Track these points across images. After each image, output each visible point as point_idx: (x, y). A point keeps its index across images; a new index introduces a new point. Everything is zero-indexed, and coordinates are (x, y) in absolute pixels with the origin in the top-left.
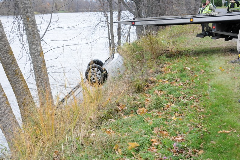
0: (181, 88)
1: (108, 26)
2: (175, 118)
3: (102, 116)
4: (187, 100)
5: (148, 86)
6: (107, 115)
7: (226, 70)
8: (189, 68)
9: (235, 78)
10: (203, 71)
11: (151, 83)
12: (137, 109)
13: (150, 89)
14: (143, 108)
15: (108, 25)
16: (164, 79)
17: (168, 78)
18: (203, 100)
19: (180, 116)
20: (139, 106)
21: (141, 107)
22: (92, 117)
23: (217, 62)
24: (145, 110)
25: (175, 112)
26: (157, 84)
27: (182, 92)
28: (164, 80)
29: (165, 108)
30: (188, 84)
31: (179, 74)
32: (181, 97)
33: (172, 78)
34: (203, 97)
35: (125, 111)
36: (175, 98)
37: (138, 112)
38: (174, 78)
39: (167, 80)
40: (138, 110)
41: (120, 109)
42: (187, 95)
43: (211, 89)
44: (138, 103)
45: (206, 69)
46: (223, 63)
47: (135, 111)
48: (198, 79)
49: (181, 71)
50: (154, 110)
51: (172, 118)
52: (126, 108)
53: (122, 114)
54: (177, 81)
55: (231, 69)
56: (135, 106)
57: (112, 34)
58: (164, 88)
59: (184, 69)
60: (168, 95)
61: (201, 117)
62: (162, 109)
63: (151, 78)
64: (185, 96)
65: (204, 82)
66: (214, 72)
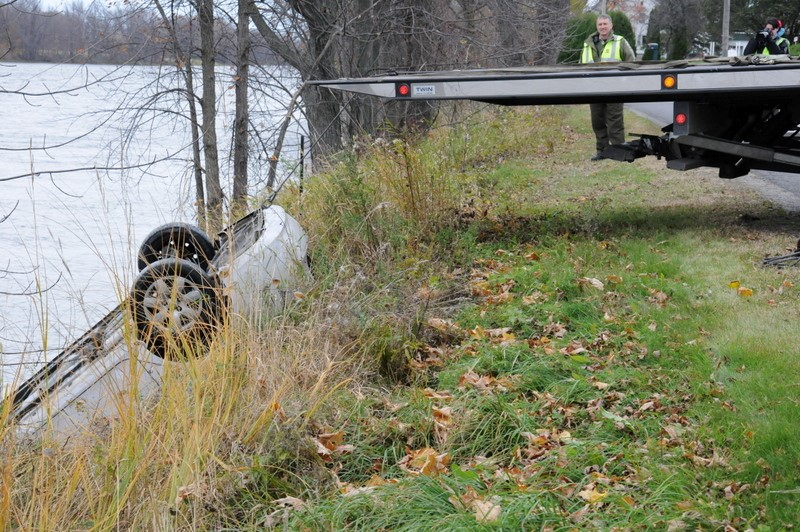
0: (582, 364)
1: (193, 113)
2: (596, 493)
3: (245, 481)
4: (629, 414)
5: (425, 355)
6: (265, 480)
7: (759, 294)
8: (597, 283)
10: (662, 296)
11: (438, 340)
12: (400, 455)
13: (438, 369)
14: (428, 452)
15: (193, 108)
16: (495, 325)
17: (512, 320)
18: (706, 419)
19: (618, 487)
20: (405, 440)
21: (419, 445)
22: (196, 489)
23: (707, 259)
24: (440, 458)
25: (588, 468)
26: (465, 345)
27: (594, 380)
28: (497, 332)
29: (531, 452)
30: (612, 346)
31: (558, 307)
32: (594, 404)
33: (529, 320)
34: (698, 403)
35: (344, 463)
36: (570, 405)
37: (403, 467)
38: (540, 324)
39: (507, 329)
40: (405, 459)
41: (323, 450)
42: (621, 395)
43: (725, 368)
44: (402, 426)
45: (672, 285)
46: (736, 268)
47: (391, 462)
48: (652, 328)
49: (566, 295)
50: (481, 460)
51: (585, 495)
52: (349, 447)
53: (334, 474)
54: (552, 333)
55: (781, 289)
56: (389, 442)
57: (211, 148)
58: (504, 362)
59: (577, 285)
60: (530, 394)
61: (728, 489)
62: (519, 451)
63: (438, 322)
64: (616, 399)
65: (684, 341)
66: (711, 303)
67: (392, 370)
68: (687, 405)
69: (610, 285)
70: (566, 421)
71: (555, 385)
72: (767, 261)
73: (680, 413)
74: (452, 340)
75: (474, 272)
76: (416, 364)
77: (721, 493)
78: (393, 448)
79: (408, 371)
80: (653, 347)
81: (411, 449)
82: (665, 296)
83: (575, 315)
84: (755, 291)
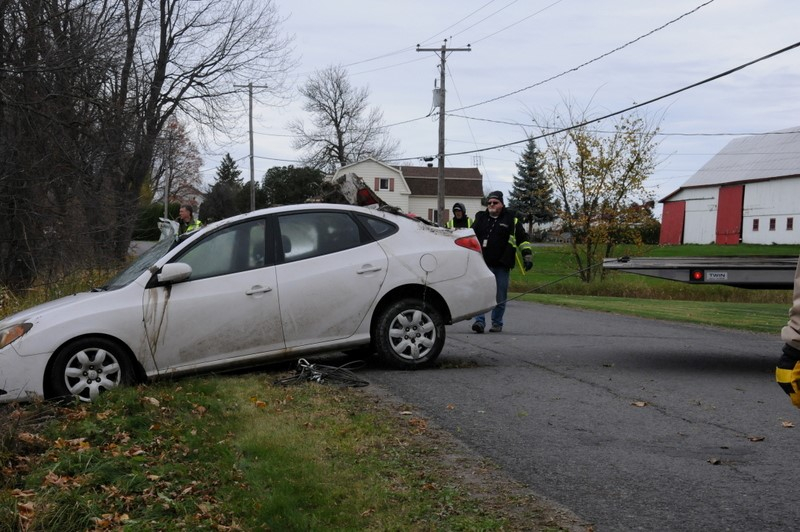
0: (140, 462)
4: (174, 498)
5: (15, 463)
7: (270, 405)
8: (154, 401)
9: (307, 425)
10: (202, 409)
11: (26, 451)
13: (25, 473)
16: (74, 437)
17: (89, 432)
18: (229, 497)
23: (235, 382)
26: (48, 453)
27: (149, 474)
28: (76, 441)
30: (163, 447)
31: (124, 420)
32: (148, 492)
33: (101, 431)
34: (224, 486)
36: (129, 494)
38: (110, 434)
39: (84, 439)
42: (168, 484)
43: (244, 460)
45: (209, 401)
46: (255, 387)
48: (194, 432)
49: (131, 410)
54: (119, 440)
55: (285, 402)
58: (80, 465)
59: (139, 403)
60: (99, 488)
63: (26, 436)
64: (165, 486)
65: (216, 441)
66: (236, 413)
68: (216, 488)
69: (164, 403)
70: (125, 507)
71: (118, 479)
73: (211, 494)
76: (7, 471)
80: (194, 446)
82: (204, 409)
83: (137, 427)
84: (267, 403)
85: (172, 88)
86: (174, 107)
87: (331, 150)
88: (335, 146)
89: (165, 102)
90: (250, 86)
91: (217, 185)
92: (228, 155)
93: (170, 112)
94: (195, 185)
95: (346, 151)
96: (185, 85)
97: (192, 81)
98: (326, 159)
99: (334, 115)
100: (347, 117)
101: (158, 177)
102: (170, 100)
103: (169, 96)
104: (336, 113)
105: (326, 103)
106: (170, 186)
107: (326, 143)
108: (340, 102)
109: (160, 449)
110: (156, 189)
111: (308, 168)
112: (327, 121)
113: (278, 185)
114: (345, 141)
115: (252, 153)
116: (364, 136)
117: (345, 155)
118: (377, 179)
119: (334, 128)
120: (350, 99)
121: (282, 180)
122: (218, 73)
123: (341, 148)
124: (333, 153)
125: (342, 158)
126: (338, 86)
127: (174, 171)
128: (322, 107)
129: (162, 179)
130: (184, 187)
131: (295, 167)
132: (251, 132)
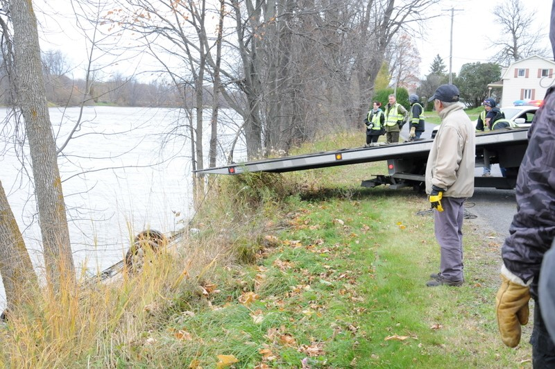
3: (171, 304)
4: (335, 279)
5: (263, 251)
6: (179, 304)
7: (408, 228)
11: (270, 245)
12: (240, 294)
13: (267, 258)
14: (251, 293)
19: (320, 309)
20: (243, 288)
22: (151, 306)
24: (254, 296)
25: (310, 302)
26: (280, 248)
27: (325, 264)
31: (322, 232)
32: (323, 275)
34: (363, 275)
35: (215, 297)
36: (312, 275)
37: (240, 299)
38: (313, 239)
39: (299, 241)
40: (241, 296)
41: (205, 292)
42: (334, 271)
43: (379, 260)
47: (235, 298)
50: (272, 297)
51: (305, 312)
52: (218, 291)
53: (210, 303)
54: (317, 243)
58: (293, 256)
59: (332, 222)
60: (299, 270)
61: (358, 310)
62: (287, 295)
64: (332, 272)
65: (368, 248)
66: (387, 231)
67: (246, 258)
68: (359, 276)
69: (346, 223)
70: (309, 281)
71: (310, 265)
72: (419, 213)
73: (352, 280)
74: (275, 245)
75: (297, 214)
76: (258, 256)
77: (356, 312)
78: (237, 292)
79: (254, 259)
80: (354, 250)
81: (244, 292)
82: (368, 228)
83: (328, 236)
84: (407, 226)
85: (398, 15)
86: (398, 28)
87: (508, 50)
88: (511, 47)
89: (392, 25)
90: (453, 10)
91: (430, 75)
92: (438, 55)
93: (396, 31)
94: (416, 75)
95: (519, 50)
96: (405, 14)
97: (410, 10)
98: (504, 56)
99: (512, 26)
100: (521, 27)
101: (392, 71)
102: (396, 23)
103: (396, 20)
104: (513, 24)
105: (507, 18)
106: (399, 75)
107: (505, 46)
108: (517, 16)
109: (336, 250)
110: (390, 79)
111: (490, 63)
112: (506, 30)
113: (469, 75)
114: (518, 44)
115: (451, 55)
116: (533, 40)
117: (518, 54)
118: (540, 70)
119: (512, 36)
120: (524, 15)
121: (472, 72)
122: (427, 5)
123: (515, 49)
124: (510, 52)
125: (516, 56)
126: (517, 6)
127: (403, 66)
128: (504, 21)
129: (395, 71)
130: (409, 76)
131: (481, 63)
132: (451, 41)
